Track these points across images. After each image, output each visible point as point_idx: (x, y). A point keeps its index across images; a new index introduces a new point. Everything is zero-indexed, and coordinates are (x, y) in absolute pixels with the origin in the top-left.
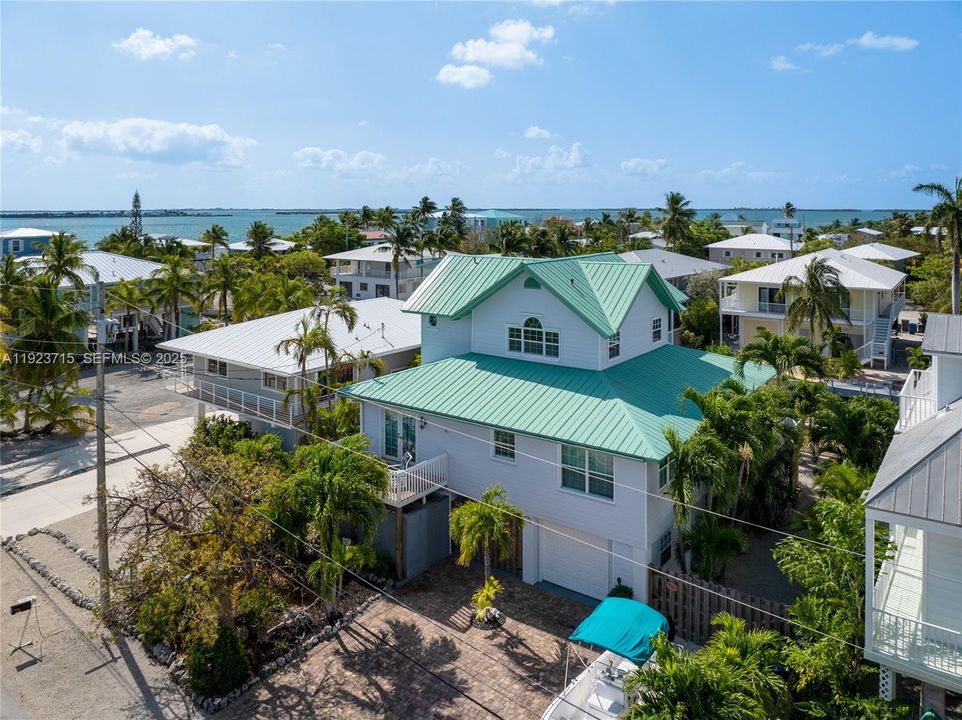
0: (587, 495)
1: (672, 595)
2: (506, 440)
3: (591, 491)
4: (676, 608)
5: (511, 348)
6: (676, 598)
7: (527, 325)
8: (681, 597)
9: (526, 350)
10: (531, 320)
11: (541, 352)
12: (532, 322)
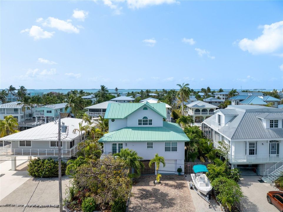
0: (171, 152)
1: (189, 167)
2: (150, 144)
3: (172, 151)
4: (190, 169)
5: (139, 124)
6: (190, 167)
7: (143, 118)
8: (191, 167)
9: (143, 124)
10: (144, 117)
11: (147, 124)
12: (144, 118)
